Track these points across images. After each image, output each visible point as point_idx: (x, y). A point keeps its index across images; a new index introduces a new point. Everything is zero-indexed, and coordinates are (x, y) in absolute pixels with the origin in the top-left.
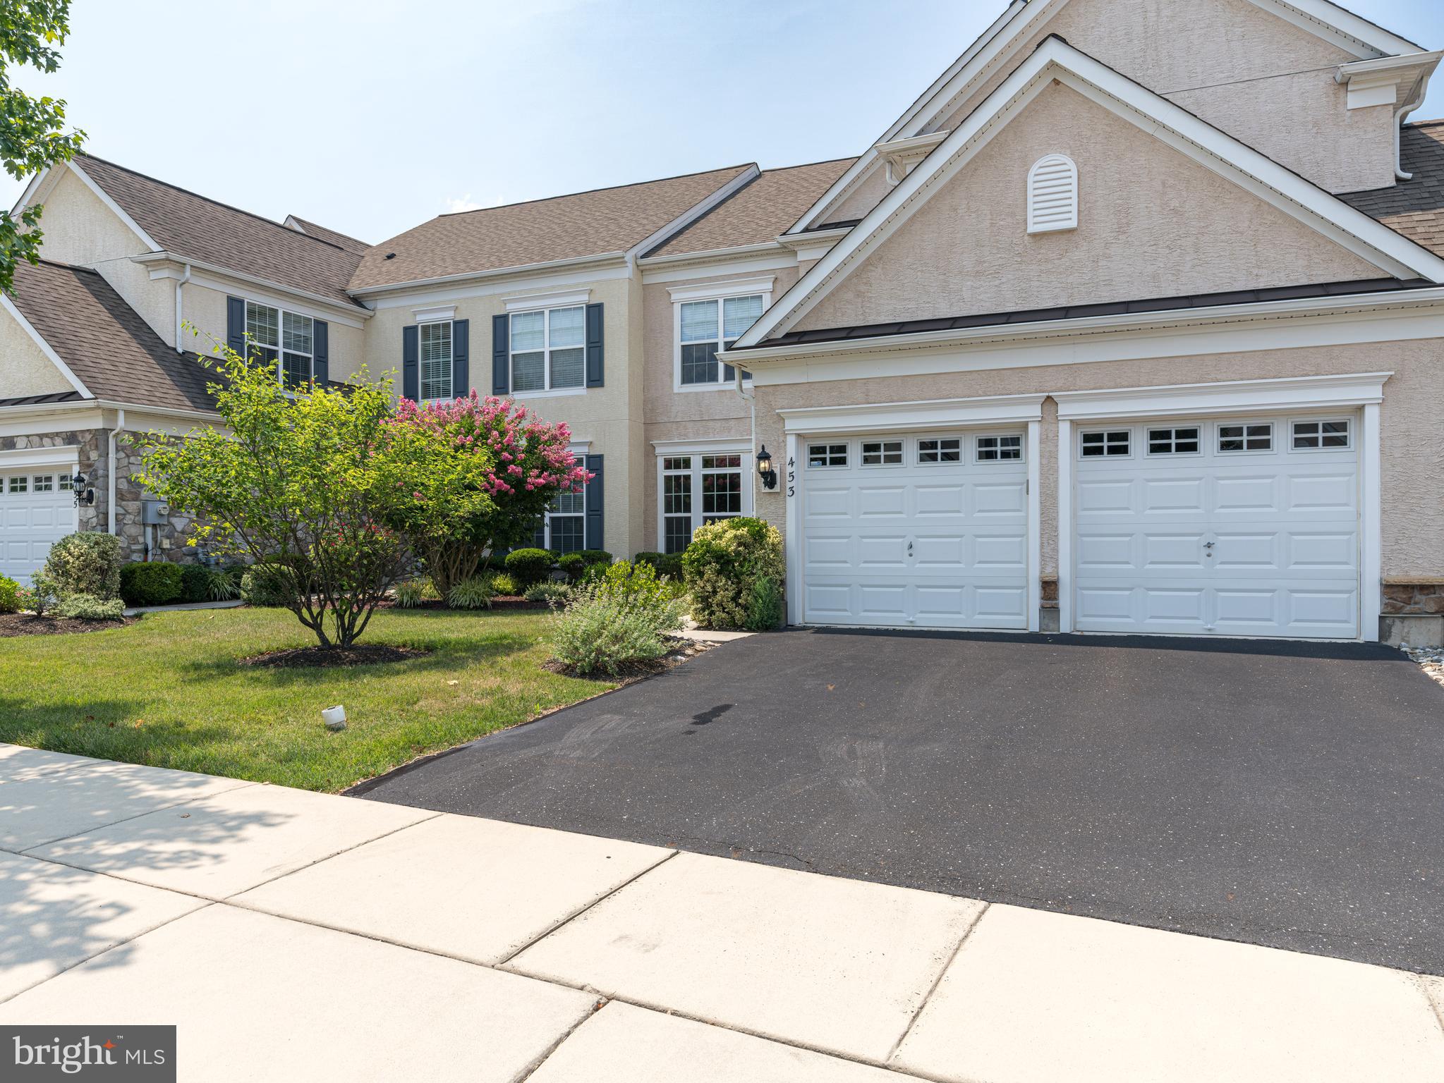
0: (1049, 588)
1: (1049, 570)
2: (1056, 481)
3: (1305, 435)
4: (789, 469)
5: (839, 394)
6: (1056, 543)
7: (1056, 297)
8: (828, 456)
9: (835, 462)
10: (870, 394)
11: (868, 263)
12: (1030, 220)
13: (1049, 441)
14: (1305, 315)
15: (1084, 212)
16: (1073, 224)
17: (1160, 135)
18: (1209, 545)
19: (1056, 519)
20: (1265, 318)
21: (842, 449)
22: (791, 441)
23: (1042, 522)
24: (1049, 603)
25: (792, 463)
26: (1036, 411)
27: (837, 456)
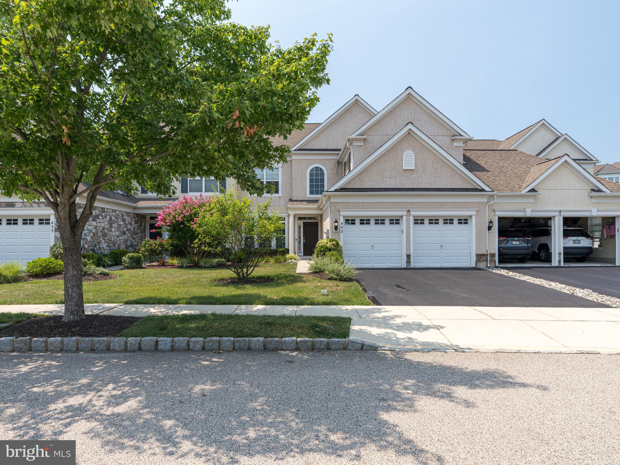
0: (408, 256)
1: (408, 252)
2: (410, 231)
3: (460, 222)
4: (341, 225)
5: (356, 206)
6: (410, 246)
7: (409, 185)
8: (350, 222)
9: (352, 224)
10: (364, 206)
11: (363, 171)
12: (404, 166)
13: (408, 220)
14: (462, 195)
15: (416, 166)
16: (413, 168)
17: (432, 150)
18: (441, 246)
19: (410, 240)
20: (455, 195)
21: (354, 220)
22: (342, 218)
23: (407, 240)
24: (408, 260)
25: (342, 224)
26: (405, 213)
27: (353, 222)
